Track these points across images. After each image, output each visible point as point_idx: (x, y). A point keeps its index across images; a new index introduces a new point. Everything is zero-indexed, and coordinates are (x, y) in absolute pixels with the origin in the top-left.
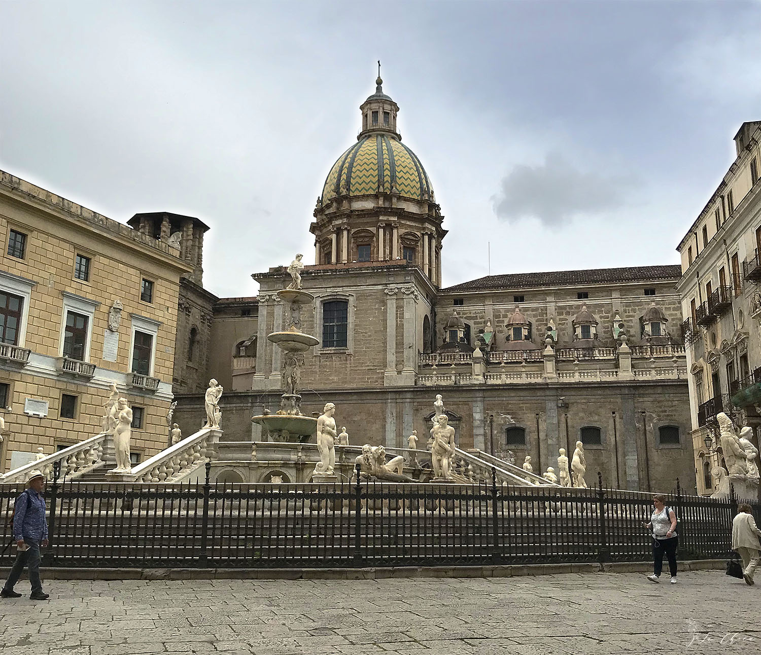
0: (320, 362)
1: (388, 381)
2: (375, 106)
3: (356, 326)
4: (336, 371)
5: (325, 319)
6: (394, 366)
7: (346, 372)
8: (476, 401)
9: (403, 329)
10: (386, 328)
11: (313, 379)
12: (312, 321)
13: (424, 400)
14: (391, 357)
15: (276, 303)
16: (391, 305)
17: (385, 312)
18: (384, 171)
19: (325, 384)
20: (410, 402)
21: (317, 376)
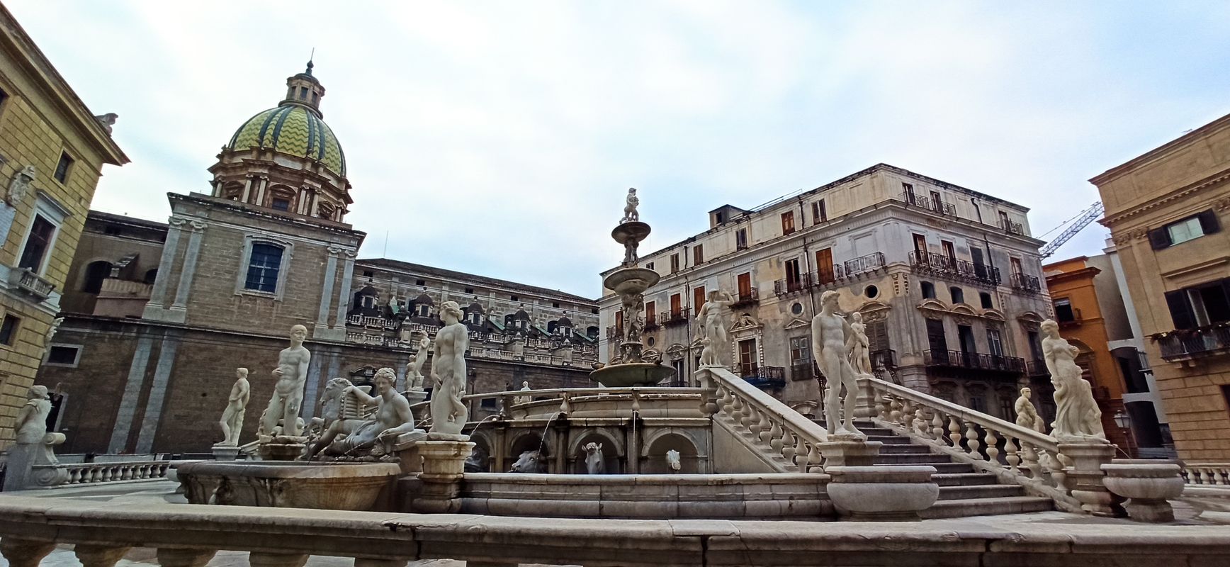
0: (240, 302)
1: (318, 334)
2: (306, 84)
3: (289, 274)
4: (259, 315)
5: (253, 260)
6: (326, 320)
7: (271, 318)
8: (401, 363)
9: (341, 287)
10: (322, 283)
11: (228, 319)
12: (239, 259)
13: (353, 356)
14: (324, 311)
15: (193, 230)
16: (332, 262)
17: (324, 269)
18: (314, 141)
19: (241, 326)
20: (338, 356)
21: (235, 316)
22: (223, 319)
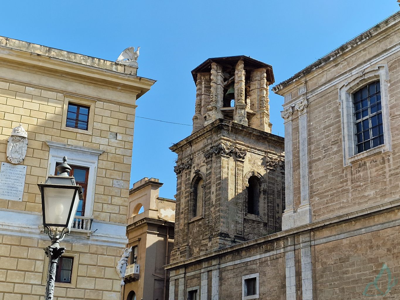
0: (352, 174)
4: (372, 182)
5: (356, 115)
7: (385, 180)
11: (345, 201)
12: (339, 121)
15: (299, 114)
19: (359, 204)
21: (350, 195)
22: (340, 203)
